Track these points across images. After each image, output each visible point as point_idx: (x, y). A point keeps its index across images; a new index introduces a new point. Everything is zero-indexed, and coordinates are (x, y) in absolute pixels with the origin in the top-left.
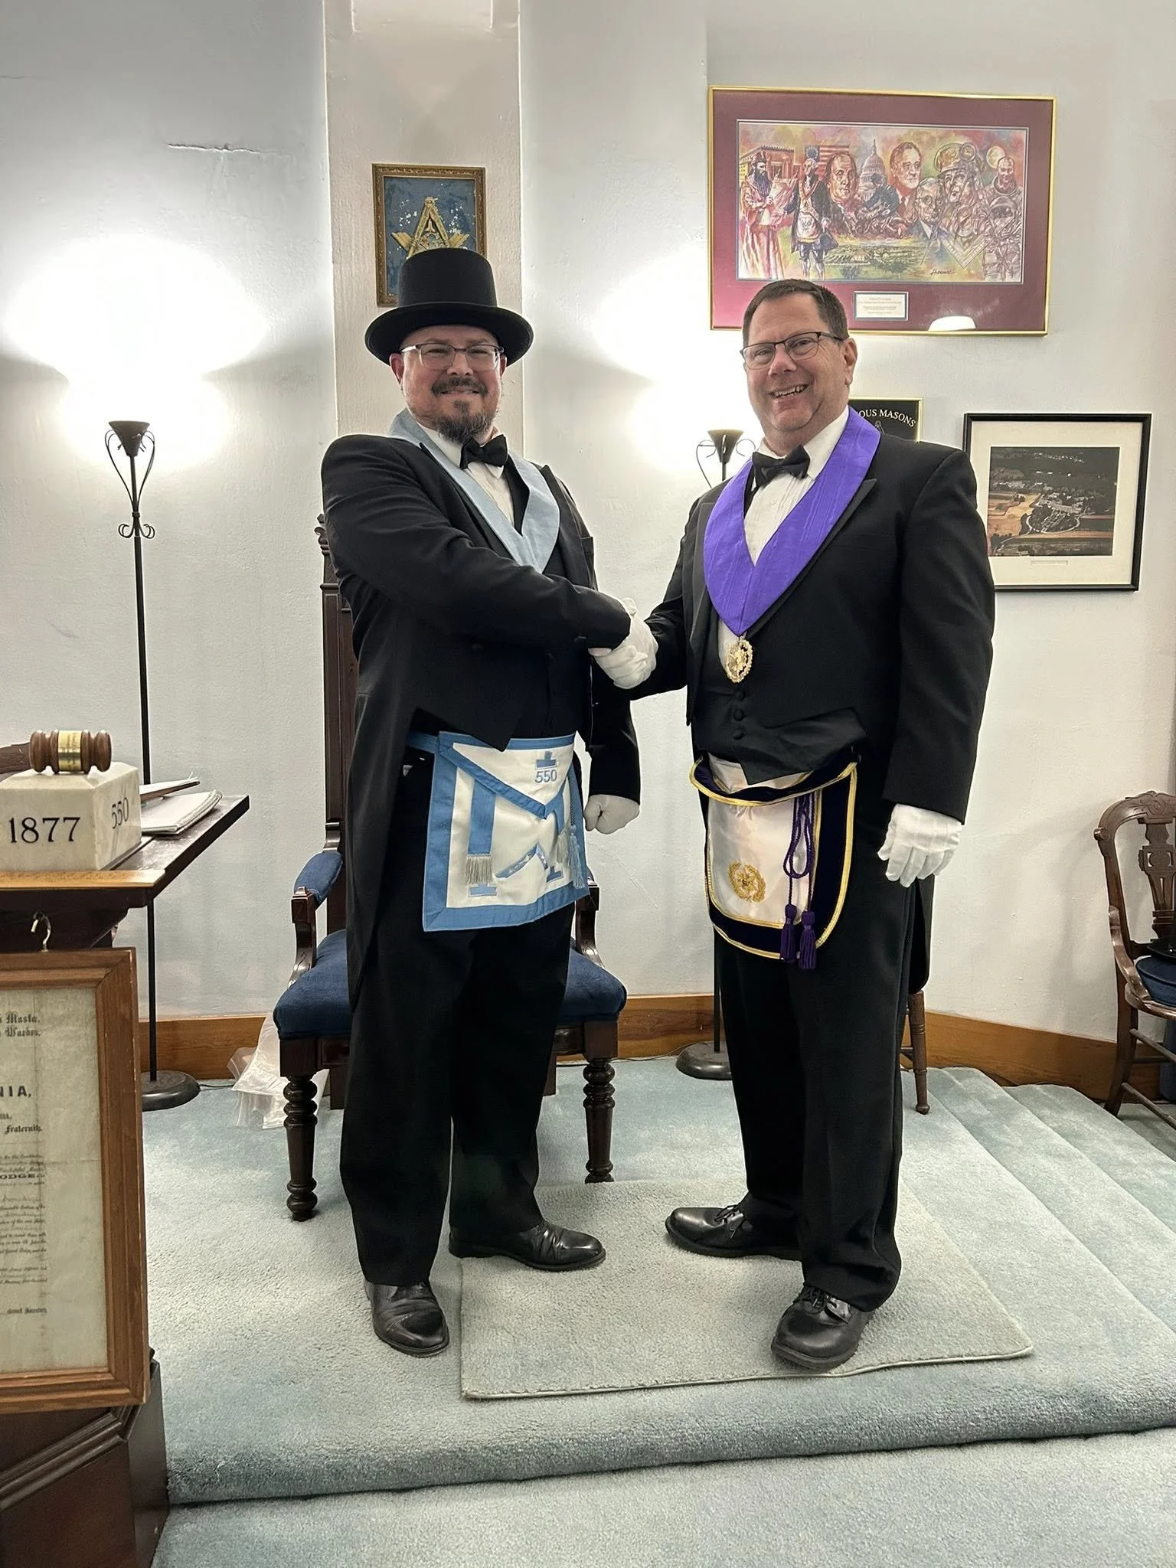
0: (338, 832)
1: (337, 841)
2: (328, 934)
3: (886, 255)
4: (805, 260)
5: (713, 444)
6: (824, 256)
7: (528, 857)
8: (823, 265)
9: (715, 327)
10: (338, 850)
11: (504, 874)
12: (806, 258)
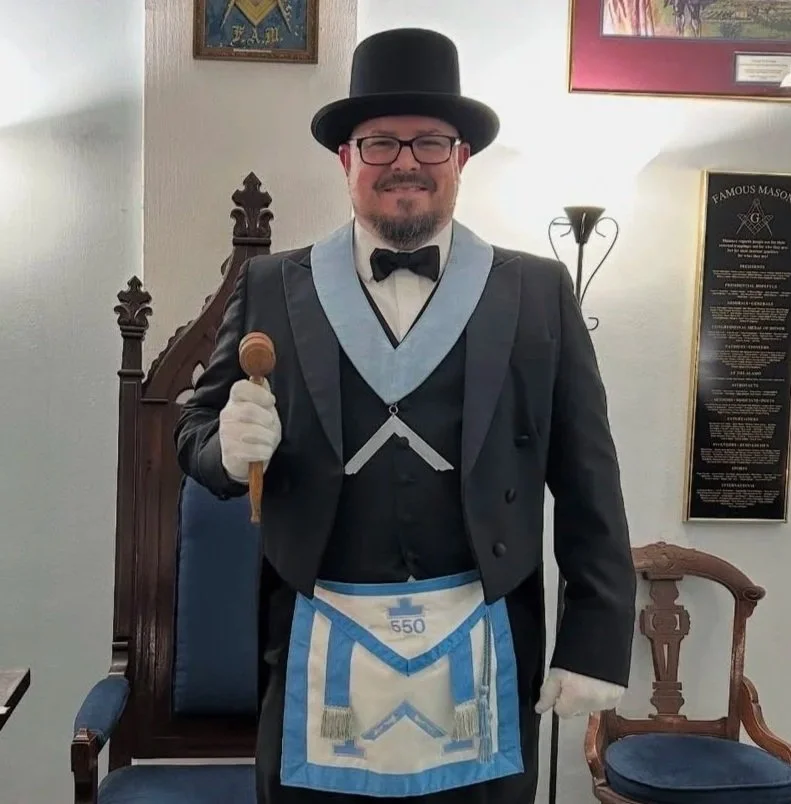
0: (126, 654)
1: (124, 664)
2: (110, 771)
3: (772, 12)
4: (680, 16)
5: (568, 222)
6: (701, 11)
7: (393, 718)
8: (700, 22)
9: (574, 89)
10: (126, 676)
11: (370, 736)
12: (680, 13)
